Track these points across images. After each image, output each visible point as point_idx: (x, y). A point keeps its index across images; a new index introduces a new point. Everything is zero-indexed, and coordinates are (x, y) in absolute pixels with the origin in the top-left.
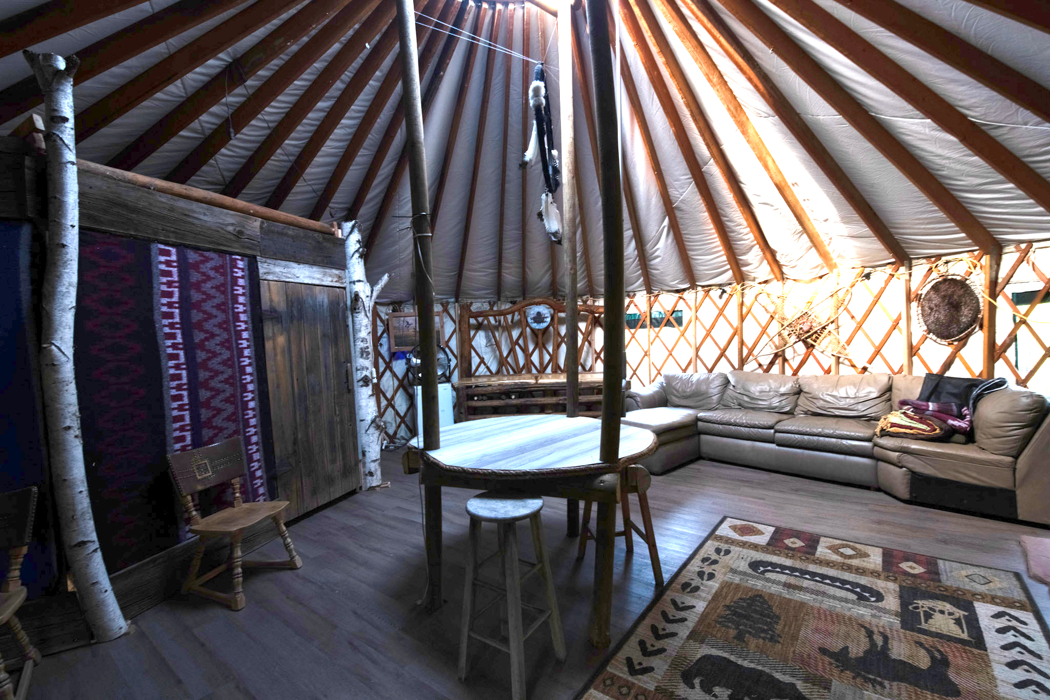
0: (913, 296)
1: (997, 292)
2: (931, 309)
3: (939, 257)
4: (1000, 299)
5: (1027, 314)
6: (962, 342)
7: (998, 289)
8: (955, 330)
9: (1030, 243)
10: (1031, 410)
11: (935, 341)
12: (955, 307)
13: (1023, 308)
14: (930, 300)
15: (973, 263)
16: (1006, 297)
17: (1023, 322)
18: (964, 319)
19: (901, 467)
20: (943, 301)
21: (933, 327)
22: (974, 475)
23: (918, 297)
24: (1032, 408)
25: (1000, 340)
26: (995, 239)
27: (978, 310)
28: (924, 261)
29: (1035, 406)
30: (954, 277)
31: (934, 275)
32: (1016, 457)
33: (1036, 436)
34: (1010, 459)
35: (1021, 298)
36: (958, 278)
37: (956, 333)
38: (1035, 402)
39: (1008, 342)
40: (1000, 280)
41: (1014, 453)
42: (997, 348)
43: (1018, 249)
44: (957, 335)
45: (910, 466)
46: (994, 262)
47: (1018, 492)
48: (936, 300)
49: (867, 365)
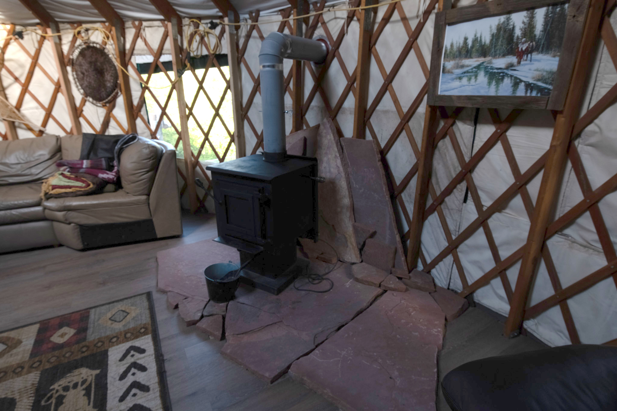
0: (66, 60)
1: (127, 62)
2: (83, 74)
3: (80, 23)
4: (130, 68)
5: (147, 82)
6: (112, 104)
7: (127, 59)
8: (104, 94)
9: (141, 20)
10: (150, 158)
11: (93, 103)
12: (100, 72)
13: (145, 76)
14: (80, 65)
15: (106, 34)
16: (133, 66)
17: (147, 88)
18: (109, 85)
19: (69, 224)
20: (91, 66)
21: (88, 92)
22: (124, 215)
23: (72, 63)
24: (150, 156)
25: (136, 102)
26: (116, 13)
27: (116, 77)
28: (68, 26)
29: (152, 155)
30: (95, 45)
31: (79, 42)
32: (148, 195)
33: (157, 177)
34: (144, 197)
35: (143, 68)
36: (98, 46)
37: (105, 96)
38: (151, 152)
39: (140, 103)
40: (127, 52)
41: (146, 192)
42: (135, 108)
43: (135, 27)
44: (107, 98)
45: (76, 220)
46: (119, 34)
47: (154, 220)
48: (86, 66)
49: (42, 129)
